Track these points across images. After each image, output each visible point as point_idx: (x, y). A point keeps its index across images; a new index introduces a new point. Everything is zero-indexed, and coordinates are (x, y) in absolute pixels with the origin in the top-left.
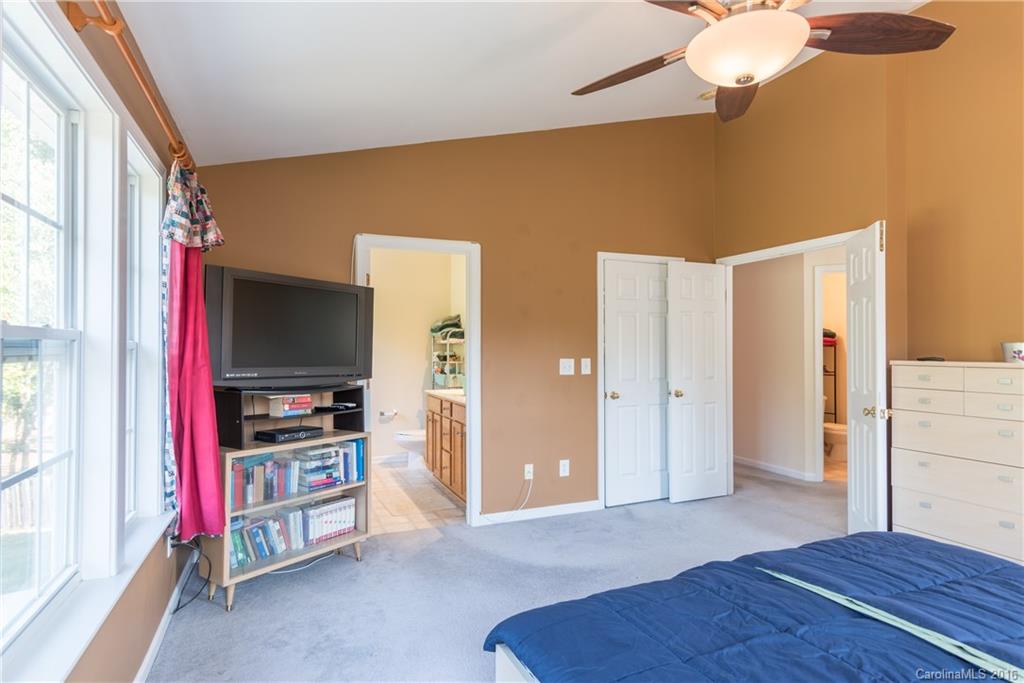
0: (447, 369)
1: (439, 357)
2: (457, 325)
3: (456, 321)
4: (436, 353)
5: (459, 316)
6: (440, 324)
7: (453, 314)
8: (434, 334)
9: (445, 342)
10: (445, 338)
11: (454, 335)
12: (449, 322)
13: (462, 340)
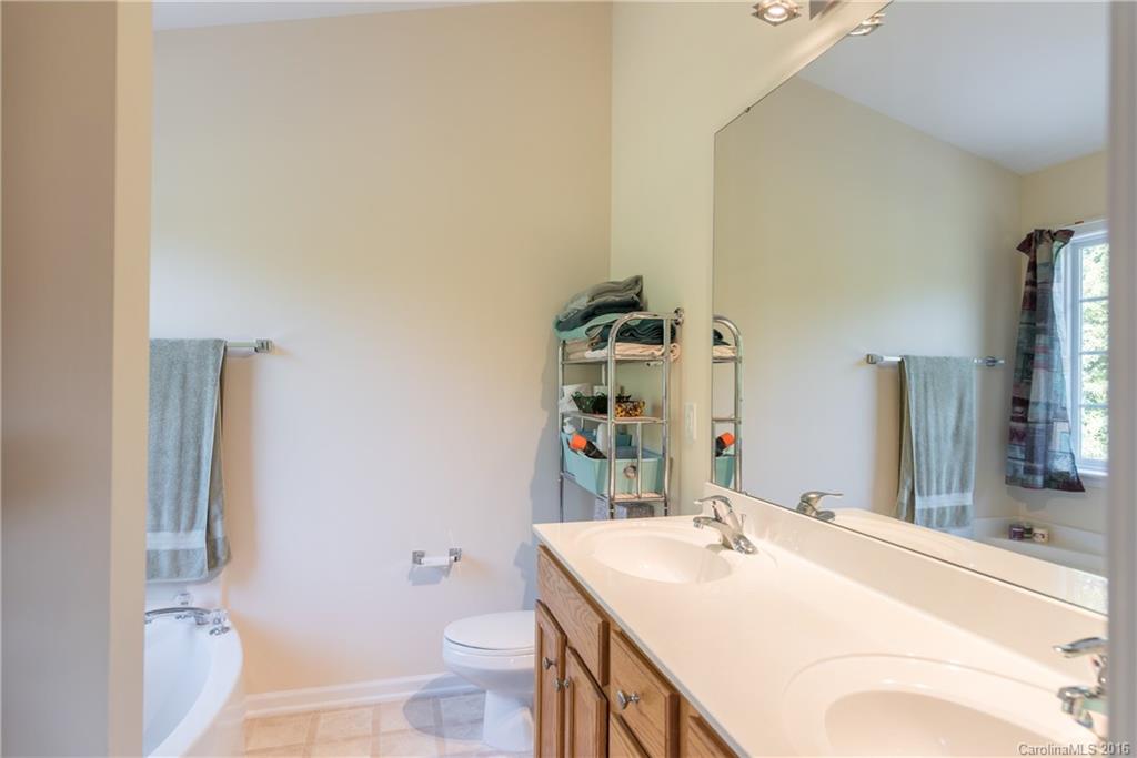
0: (604, 437)
1: (577, 399)
2: (634, 305)
3: (630, 295)
4: (570, 390)
5: (637, 281)
6: (583, 304)
7: (620, 275)
8: (566, 335)
9: (599, 354)
10: (602, 341)
11: (628, 334)
12: (611, 298)
13: (656, 351)
